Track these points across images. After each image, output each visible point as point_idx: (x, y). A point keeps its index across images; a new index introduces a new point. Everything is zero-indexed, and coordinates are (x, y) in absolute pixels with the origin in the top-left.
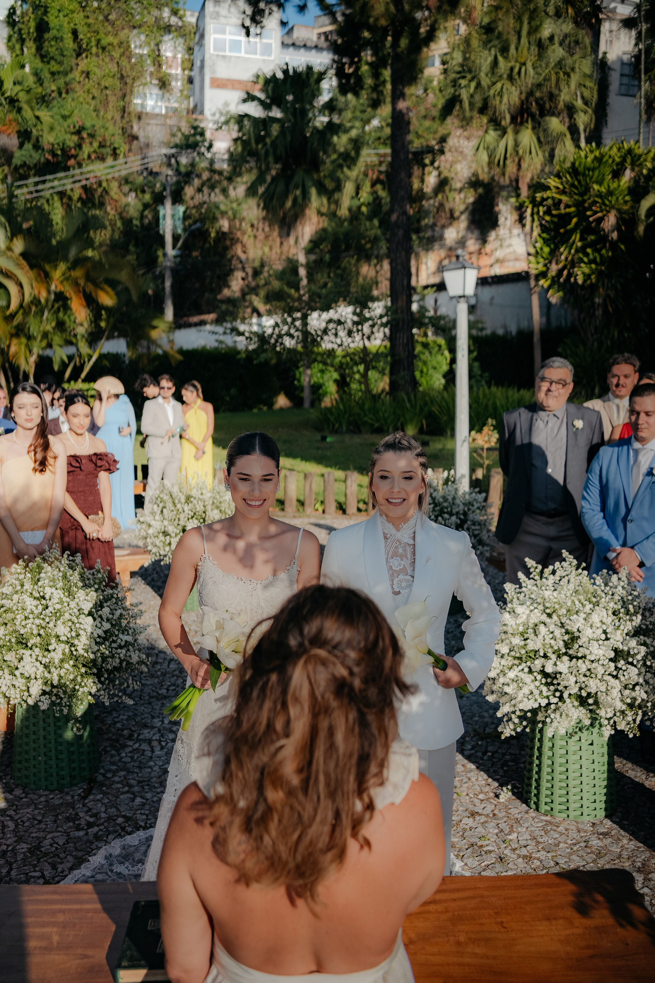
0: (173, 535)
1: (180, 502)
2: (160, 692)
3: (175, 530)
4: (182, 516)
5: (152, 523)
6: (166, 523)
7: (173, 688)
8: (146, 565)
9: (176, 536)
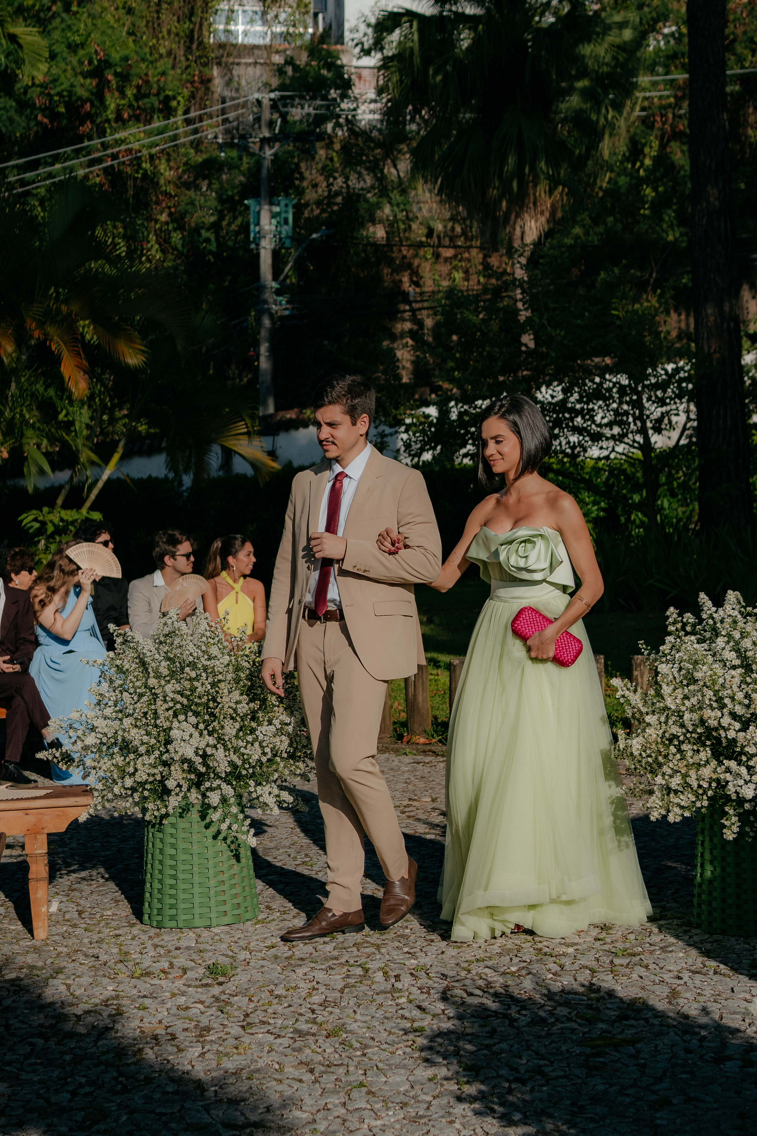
0: (142, 749)
1: (158, 676)
2: (54, 1099)
3: (146, 739)
4: (161, 706)
5: (100, 723)
6: (127, 722)
7: (87, 1089)
8: (83, 818)
9: (148, 753)
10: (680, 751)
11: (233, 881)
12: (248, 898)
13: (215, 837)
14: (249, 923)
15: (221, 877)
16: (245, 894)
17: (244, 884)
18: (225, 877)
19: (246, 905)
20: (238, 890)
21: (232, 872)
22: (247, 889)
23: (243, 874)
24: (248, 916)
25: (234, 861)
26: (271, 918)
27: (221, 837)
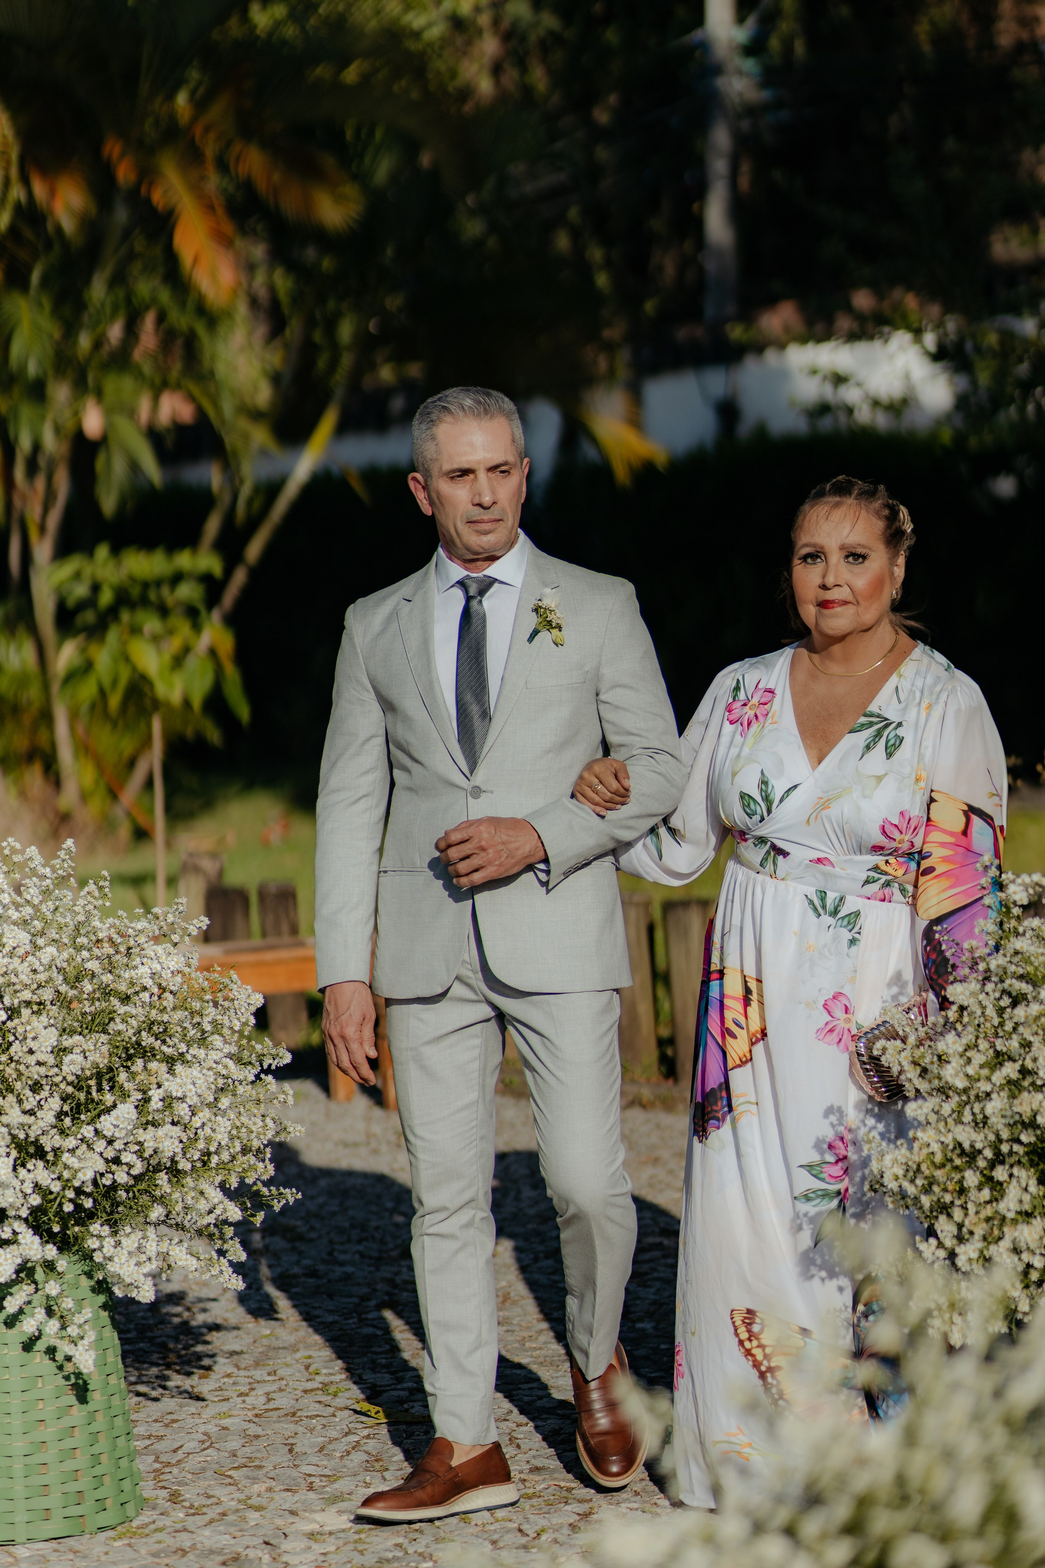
10: (989, 1180)
11: (69, 1443)
12: (107, 1479)
13: (28, 1346)
14: (103, 1536)
15: (39, 1435)
16: (98, 1470)
17: (96, 1450)
18: (49, 1432)
19: (99, 1494)
20: (81, 1461)
21: (67, 1422)
22: (104, 1458)
23: (94, 1428)
24: (104, 1519)
25: (72, 1399)
26: (159, 1524)
27: (41, 1345)
